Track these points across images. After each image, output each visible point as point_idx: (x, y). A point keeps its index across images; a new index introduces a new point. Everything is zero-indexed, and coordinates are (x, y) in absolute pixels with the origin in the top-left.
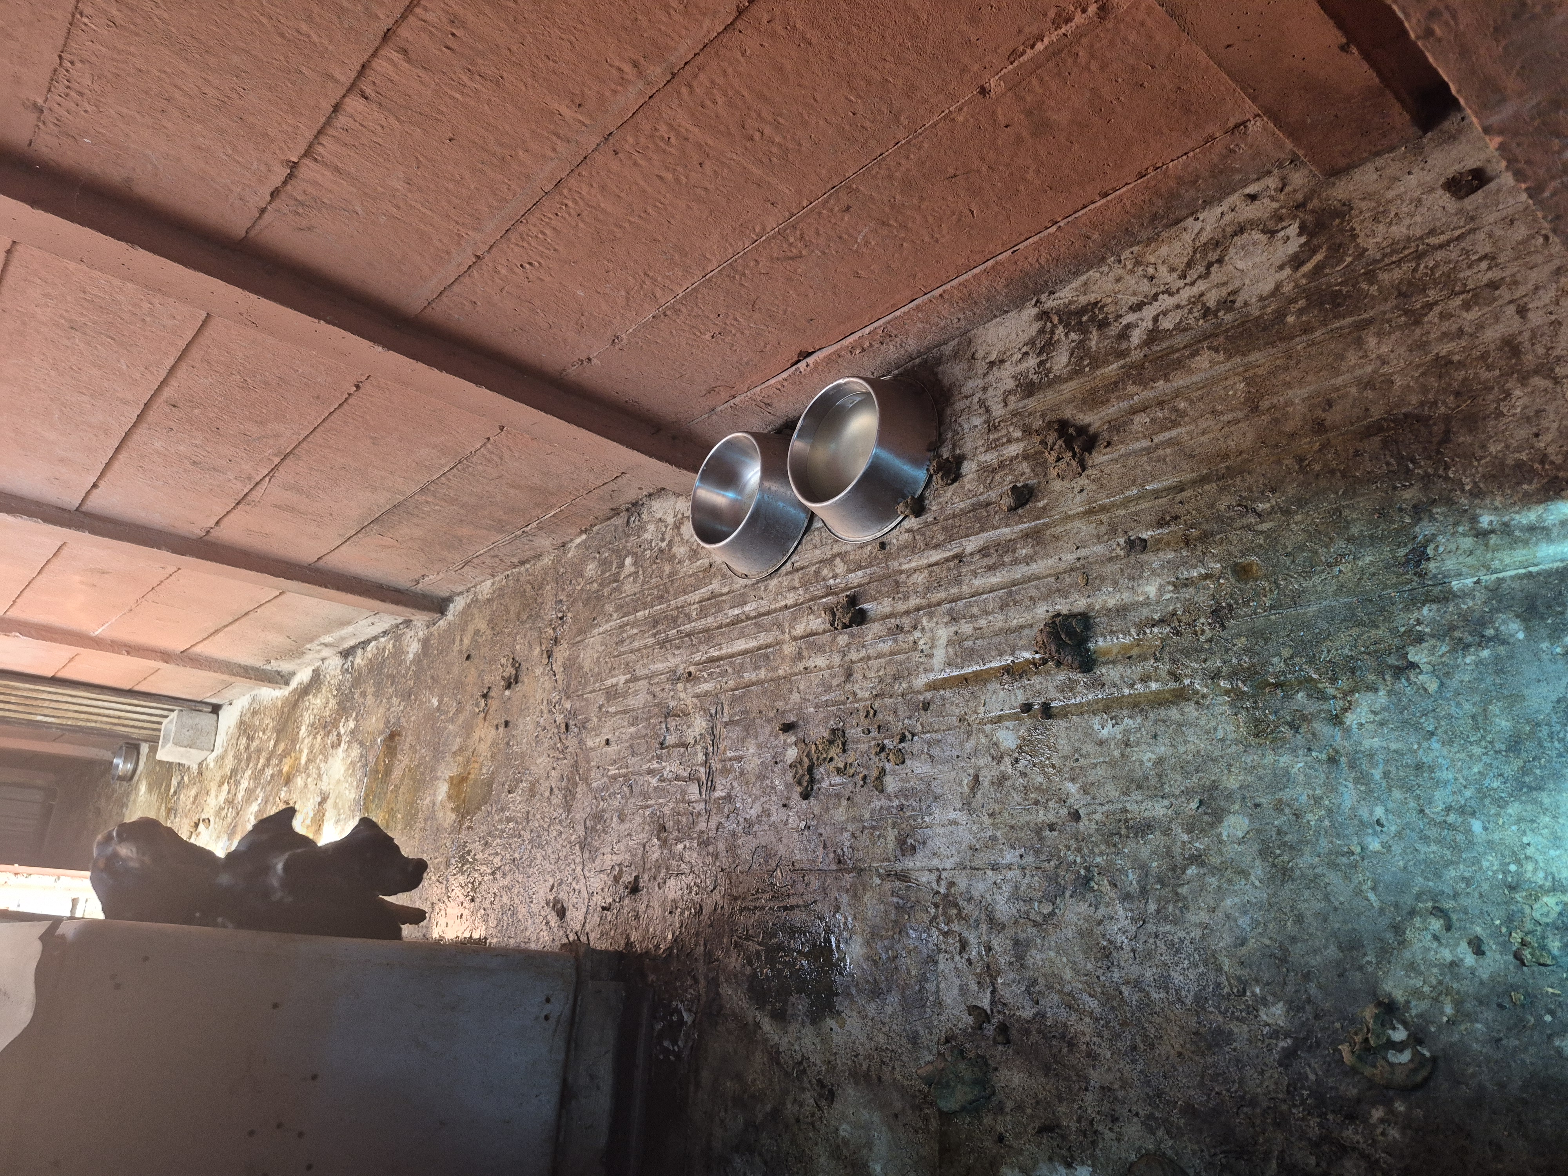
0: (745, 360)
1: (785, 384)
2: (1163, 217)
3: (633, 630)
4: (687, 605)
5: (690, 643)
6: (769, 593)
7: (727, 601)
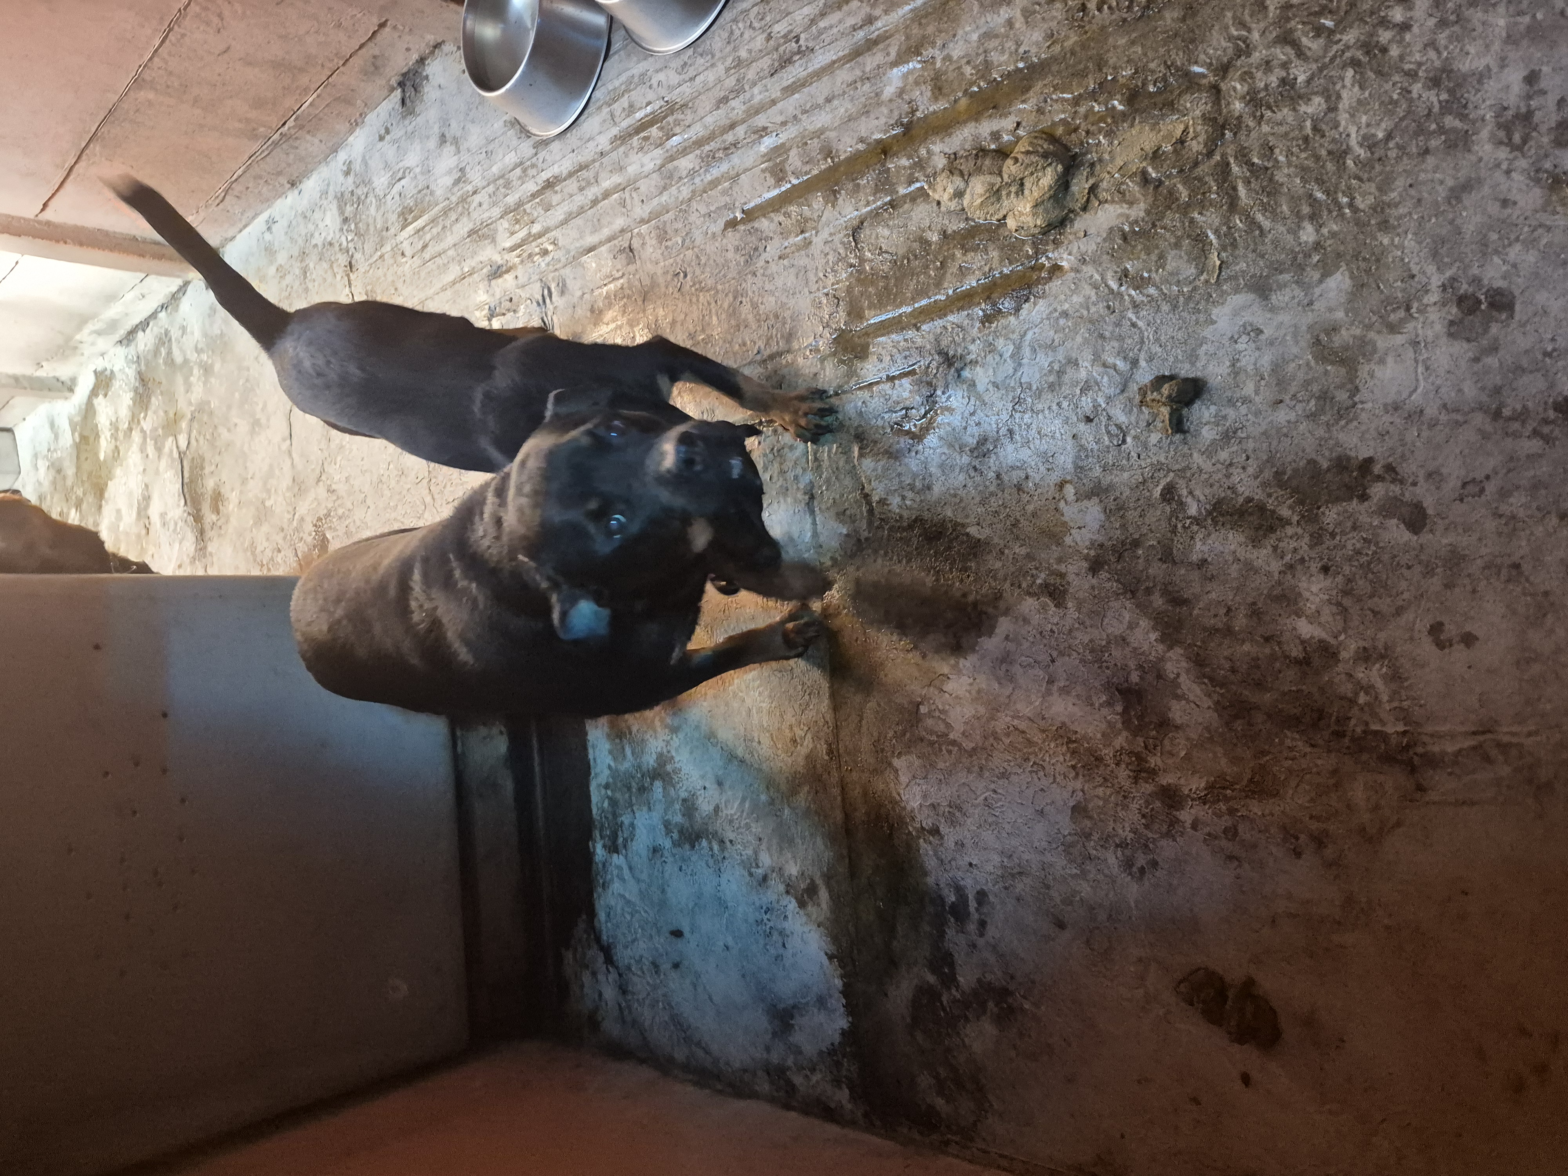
3: (435, 231)
4: (488, 185)
5: (500, 229)
6: (579, 143)
7: (533, 166)
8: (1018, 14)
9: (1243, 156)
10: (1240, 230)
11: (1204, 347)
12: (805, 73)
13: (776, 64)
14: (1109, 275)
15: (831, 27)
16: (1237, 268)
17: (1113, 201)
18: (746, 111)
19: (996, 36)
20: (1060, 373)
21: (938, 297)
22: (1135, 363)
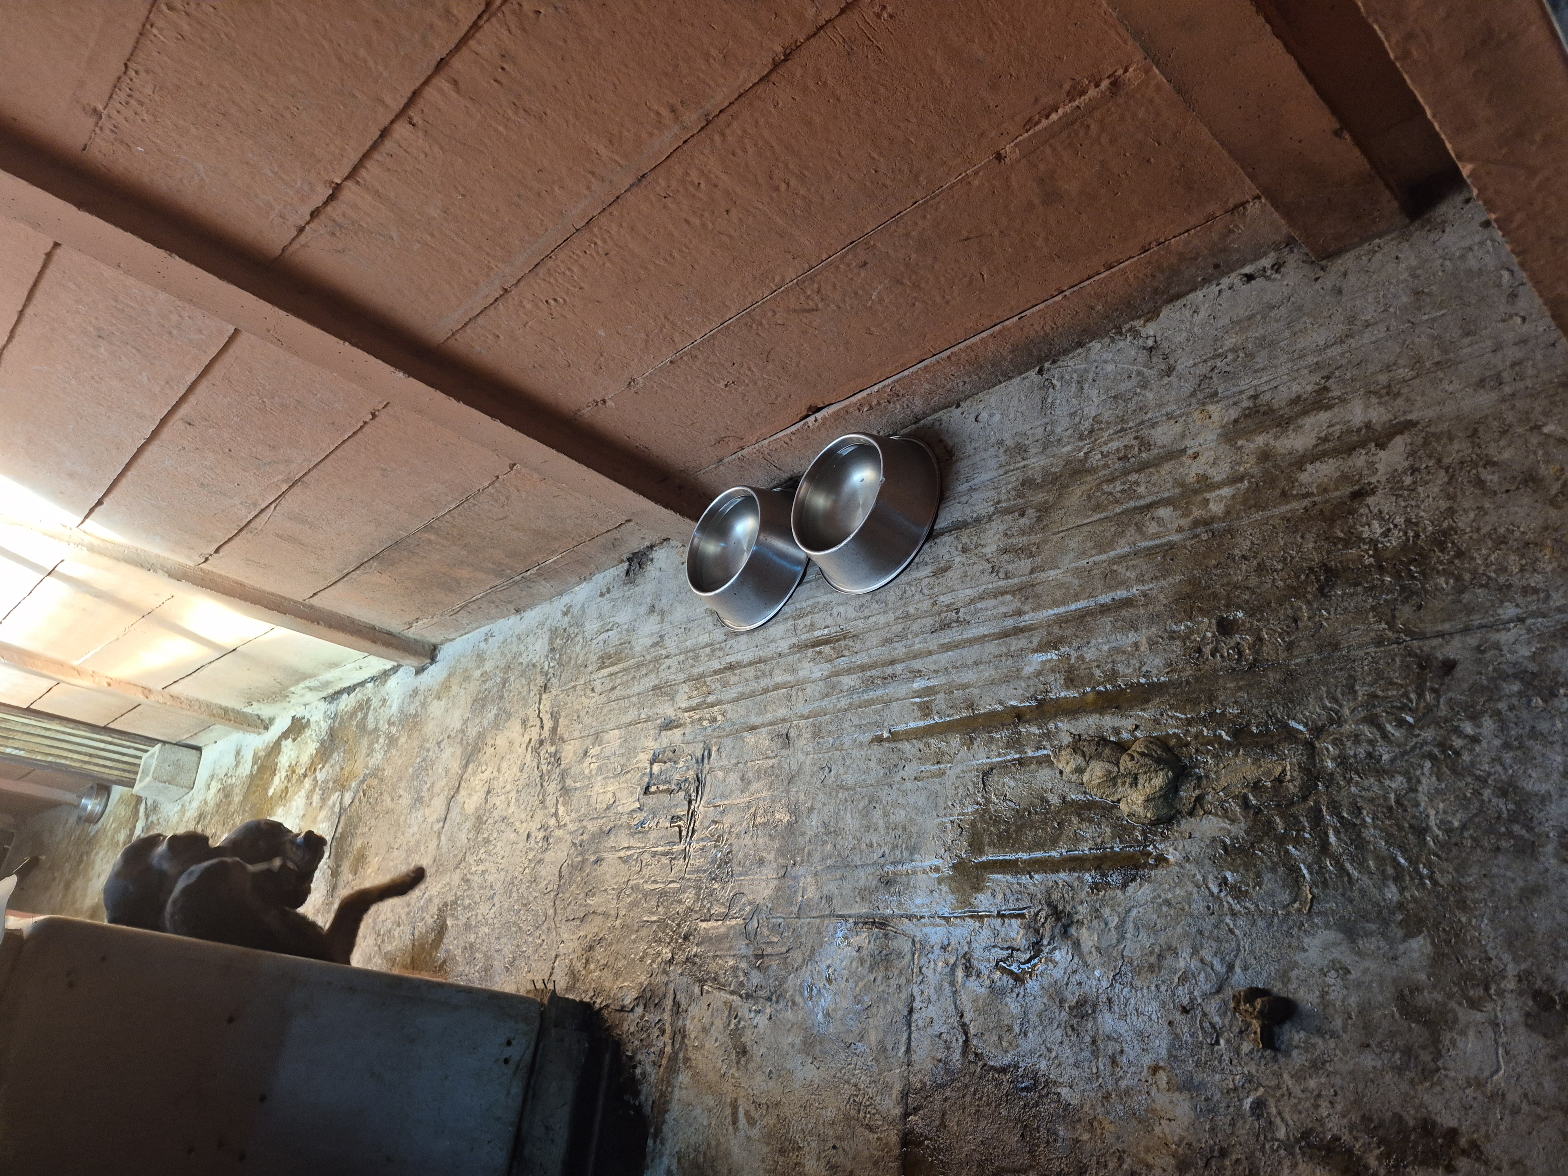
0: (756, 411)
1: (793, 438)
2: (1163, 293)
3: (625, 678)
4: (680, 654)
5: (681, 691)
6: (763, 642)
7: (721, 649)
8: (1144, 641)
9: (1335, 808)
10: (1330, 872)
11: (1296, 972)
12: (960, 638)
13: (937, 625)
14: (1210, 878)
15: (987, 609)
16: (1328, 906)
17: (1216, 815)
18: (907, 654)
19: (1124, 652)
20: (1160, 956)
21: (1053, 853)
22: (1231, 967)
